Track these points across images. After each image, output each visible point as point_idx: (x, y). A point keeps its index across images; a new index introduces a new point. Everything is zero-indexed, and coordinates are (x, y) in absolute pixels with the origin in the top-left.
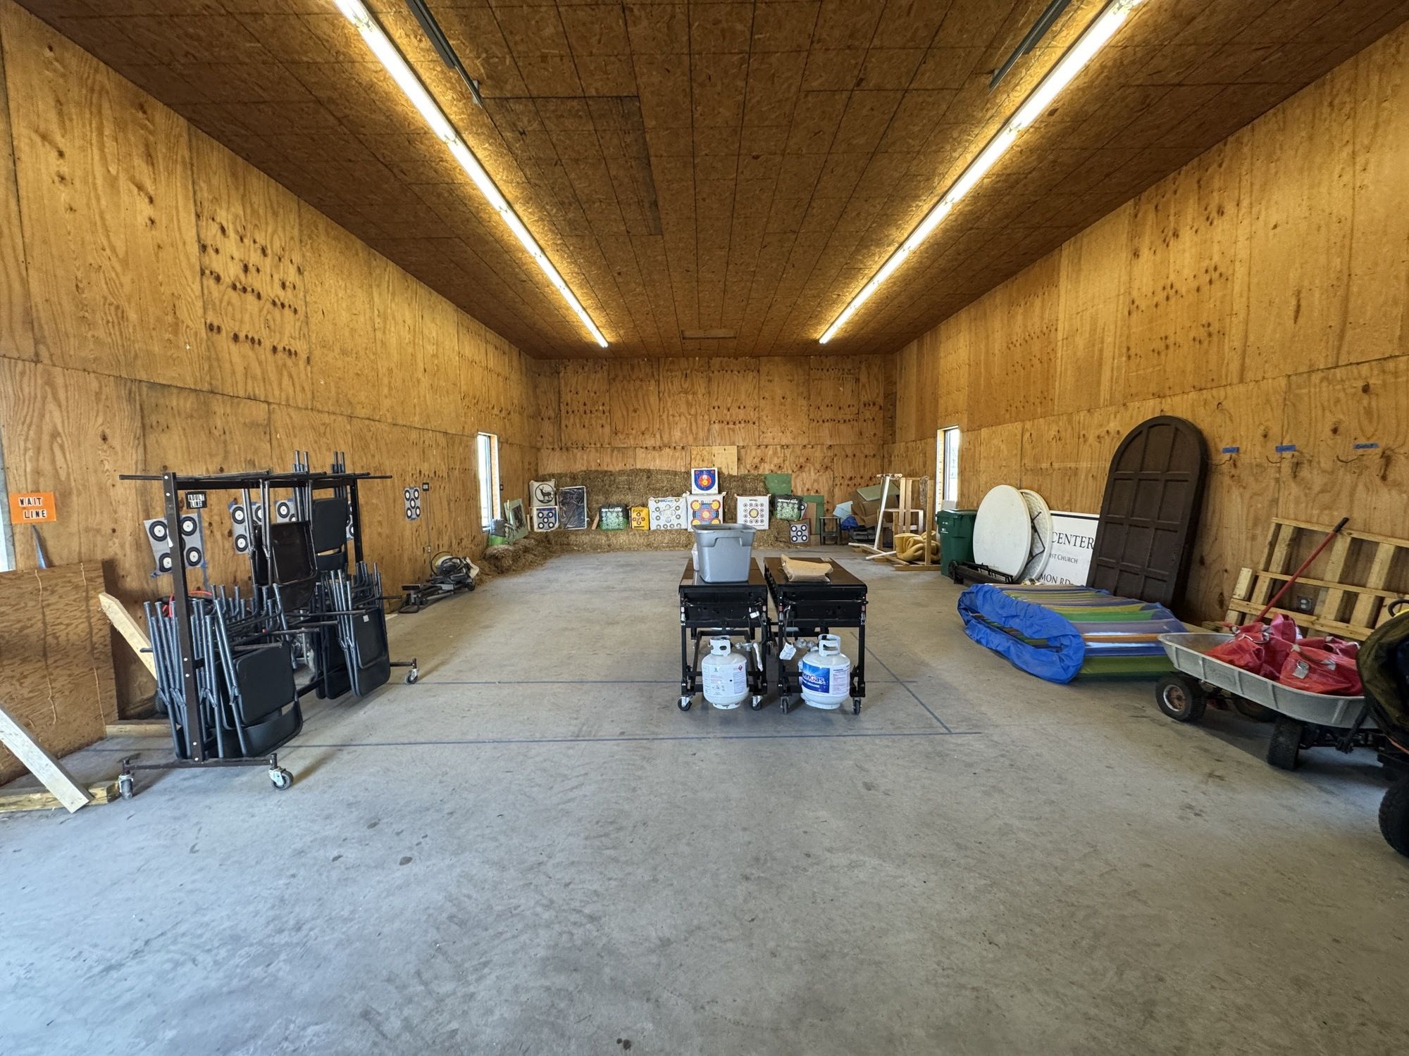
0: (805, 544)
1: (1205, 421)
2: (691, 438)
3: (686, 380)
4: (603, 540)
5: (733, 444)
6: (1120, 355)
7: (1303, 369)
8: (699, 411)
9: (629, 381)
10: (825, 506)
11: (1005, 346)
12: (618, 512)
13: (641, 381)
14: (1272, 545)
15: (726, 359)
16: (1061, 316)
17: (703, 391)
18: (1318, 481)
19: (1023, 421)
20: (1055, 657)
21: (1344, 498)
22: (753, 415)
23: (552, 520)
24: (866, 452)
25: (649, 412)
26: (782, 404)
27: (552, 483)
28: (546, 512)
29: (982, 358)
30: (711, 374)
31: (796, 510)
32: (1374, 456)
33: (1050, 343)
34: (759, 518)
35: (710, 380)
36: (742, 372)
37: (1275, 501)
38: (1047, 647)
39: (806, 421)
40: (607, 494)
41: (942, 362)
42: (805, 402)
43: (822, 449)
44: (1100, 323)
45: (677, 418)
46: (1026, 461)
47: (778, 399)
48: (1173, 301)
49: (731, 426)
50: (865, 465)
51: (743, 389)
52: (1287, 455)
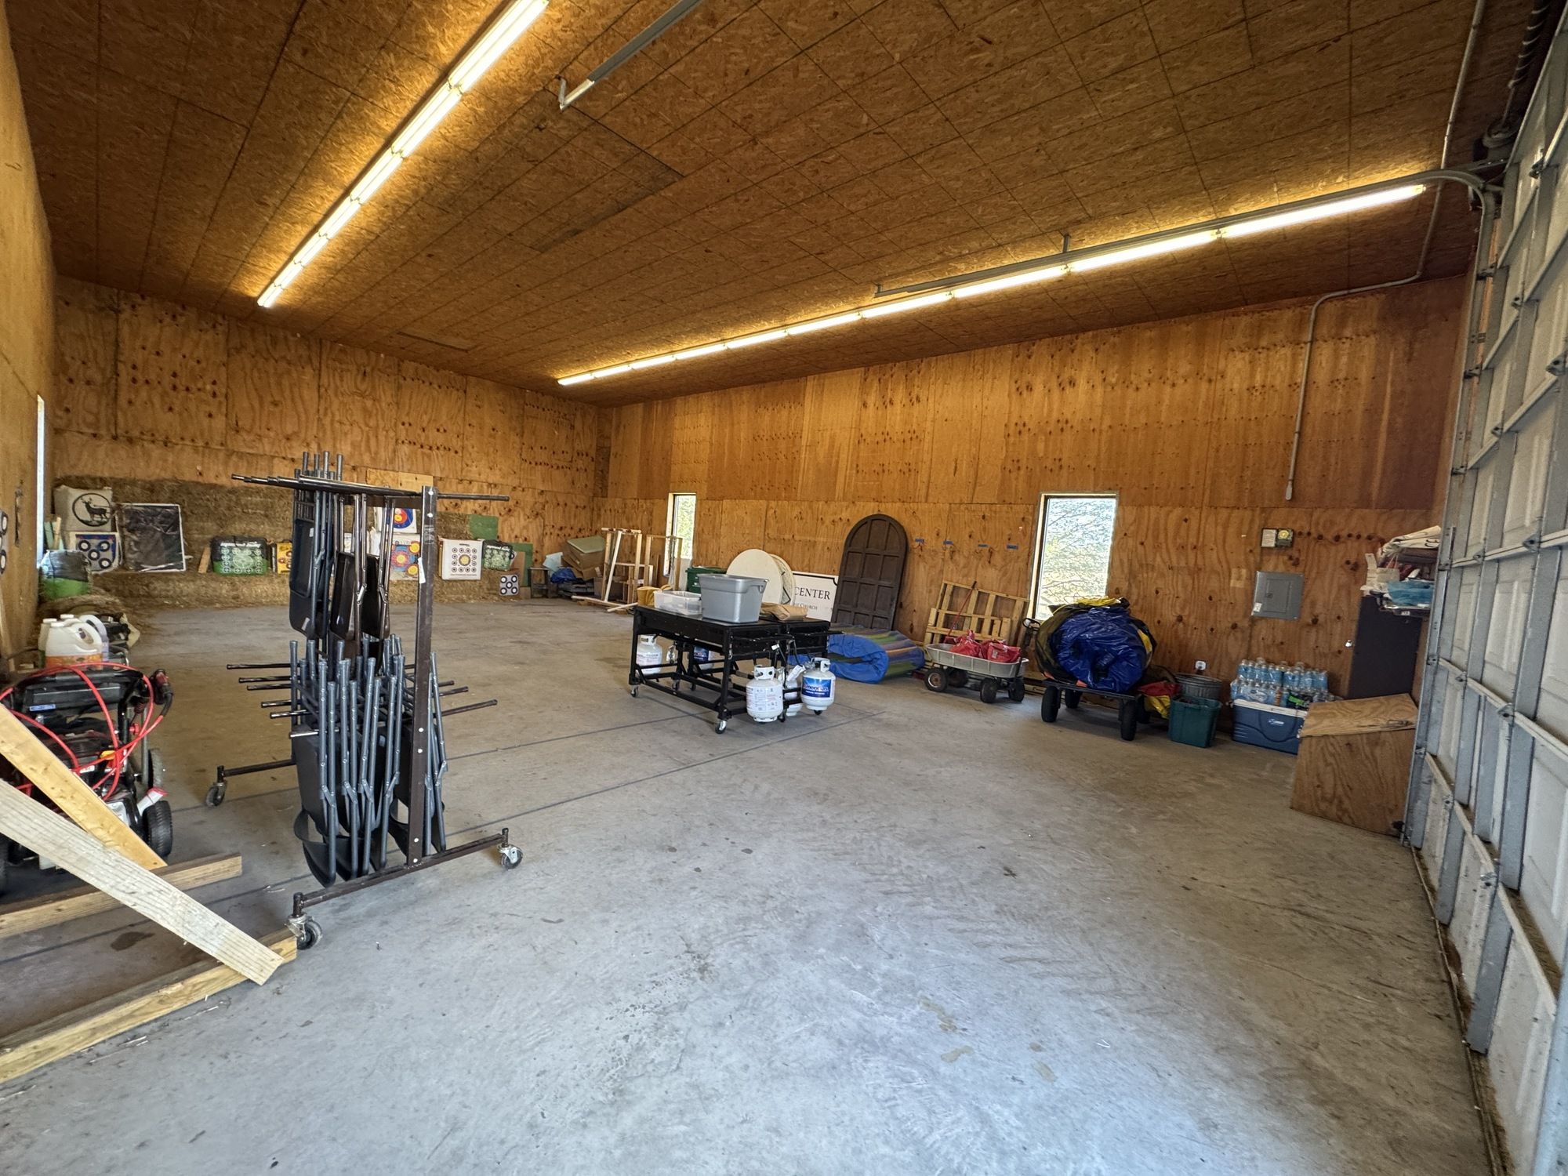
0: (516, 597)
1: (905, 521)
2: (367, 459)
3: (363, 379)
4: (225, 589)
5: (428, 473)
6: (851, 469)
7: (957, 501)
8: (381, 424)
9: (267, 360)
10: (534, 555)
11: (751, 437)
12: (253, 549)
13: (289, 363)
14: (943, 595)
15: (424, 366)
16: (805, 428)
17: (389, 400)
18: (962, 562)
19: (768, 500)
20: (871, 667)
21: (973, 573)
22: (456, 444)
23: (108, 555)
24: (578, 503)
25: (301, 410)
26: (491, 436)
27: (108, 493)
28: (95, 542)
29: (727, 441)
30: (402, 381)
31: (507, 559)
32: (986, 550)
33: (794, 445)
34: (471, 567)
35: (399, 387)
36: (444, 388)
37: (942, 571)
38: (862, 662)
39: (517, 460)
40: (222, 522)
41: (677, 433)
42: (517, 439)
43: (533, 493)
44: (837, 445)
45: (347, 428)
46: (770, 531)
47: (487, 430)
48: (888, 443)
49: (426, 450)
50: (575, 516)
51: (444, 410)
52: (948, 546)
